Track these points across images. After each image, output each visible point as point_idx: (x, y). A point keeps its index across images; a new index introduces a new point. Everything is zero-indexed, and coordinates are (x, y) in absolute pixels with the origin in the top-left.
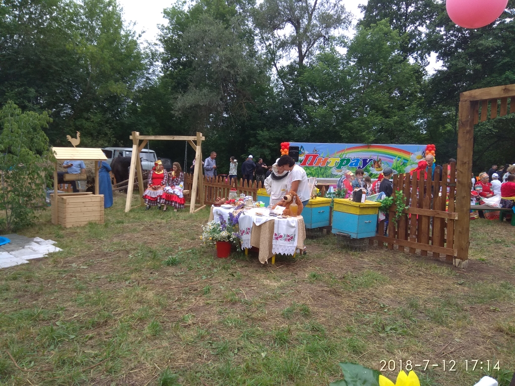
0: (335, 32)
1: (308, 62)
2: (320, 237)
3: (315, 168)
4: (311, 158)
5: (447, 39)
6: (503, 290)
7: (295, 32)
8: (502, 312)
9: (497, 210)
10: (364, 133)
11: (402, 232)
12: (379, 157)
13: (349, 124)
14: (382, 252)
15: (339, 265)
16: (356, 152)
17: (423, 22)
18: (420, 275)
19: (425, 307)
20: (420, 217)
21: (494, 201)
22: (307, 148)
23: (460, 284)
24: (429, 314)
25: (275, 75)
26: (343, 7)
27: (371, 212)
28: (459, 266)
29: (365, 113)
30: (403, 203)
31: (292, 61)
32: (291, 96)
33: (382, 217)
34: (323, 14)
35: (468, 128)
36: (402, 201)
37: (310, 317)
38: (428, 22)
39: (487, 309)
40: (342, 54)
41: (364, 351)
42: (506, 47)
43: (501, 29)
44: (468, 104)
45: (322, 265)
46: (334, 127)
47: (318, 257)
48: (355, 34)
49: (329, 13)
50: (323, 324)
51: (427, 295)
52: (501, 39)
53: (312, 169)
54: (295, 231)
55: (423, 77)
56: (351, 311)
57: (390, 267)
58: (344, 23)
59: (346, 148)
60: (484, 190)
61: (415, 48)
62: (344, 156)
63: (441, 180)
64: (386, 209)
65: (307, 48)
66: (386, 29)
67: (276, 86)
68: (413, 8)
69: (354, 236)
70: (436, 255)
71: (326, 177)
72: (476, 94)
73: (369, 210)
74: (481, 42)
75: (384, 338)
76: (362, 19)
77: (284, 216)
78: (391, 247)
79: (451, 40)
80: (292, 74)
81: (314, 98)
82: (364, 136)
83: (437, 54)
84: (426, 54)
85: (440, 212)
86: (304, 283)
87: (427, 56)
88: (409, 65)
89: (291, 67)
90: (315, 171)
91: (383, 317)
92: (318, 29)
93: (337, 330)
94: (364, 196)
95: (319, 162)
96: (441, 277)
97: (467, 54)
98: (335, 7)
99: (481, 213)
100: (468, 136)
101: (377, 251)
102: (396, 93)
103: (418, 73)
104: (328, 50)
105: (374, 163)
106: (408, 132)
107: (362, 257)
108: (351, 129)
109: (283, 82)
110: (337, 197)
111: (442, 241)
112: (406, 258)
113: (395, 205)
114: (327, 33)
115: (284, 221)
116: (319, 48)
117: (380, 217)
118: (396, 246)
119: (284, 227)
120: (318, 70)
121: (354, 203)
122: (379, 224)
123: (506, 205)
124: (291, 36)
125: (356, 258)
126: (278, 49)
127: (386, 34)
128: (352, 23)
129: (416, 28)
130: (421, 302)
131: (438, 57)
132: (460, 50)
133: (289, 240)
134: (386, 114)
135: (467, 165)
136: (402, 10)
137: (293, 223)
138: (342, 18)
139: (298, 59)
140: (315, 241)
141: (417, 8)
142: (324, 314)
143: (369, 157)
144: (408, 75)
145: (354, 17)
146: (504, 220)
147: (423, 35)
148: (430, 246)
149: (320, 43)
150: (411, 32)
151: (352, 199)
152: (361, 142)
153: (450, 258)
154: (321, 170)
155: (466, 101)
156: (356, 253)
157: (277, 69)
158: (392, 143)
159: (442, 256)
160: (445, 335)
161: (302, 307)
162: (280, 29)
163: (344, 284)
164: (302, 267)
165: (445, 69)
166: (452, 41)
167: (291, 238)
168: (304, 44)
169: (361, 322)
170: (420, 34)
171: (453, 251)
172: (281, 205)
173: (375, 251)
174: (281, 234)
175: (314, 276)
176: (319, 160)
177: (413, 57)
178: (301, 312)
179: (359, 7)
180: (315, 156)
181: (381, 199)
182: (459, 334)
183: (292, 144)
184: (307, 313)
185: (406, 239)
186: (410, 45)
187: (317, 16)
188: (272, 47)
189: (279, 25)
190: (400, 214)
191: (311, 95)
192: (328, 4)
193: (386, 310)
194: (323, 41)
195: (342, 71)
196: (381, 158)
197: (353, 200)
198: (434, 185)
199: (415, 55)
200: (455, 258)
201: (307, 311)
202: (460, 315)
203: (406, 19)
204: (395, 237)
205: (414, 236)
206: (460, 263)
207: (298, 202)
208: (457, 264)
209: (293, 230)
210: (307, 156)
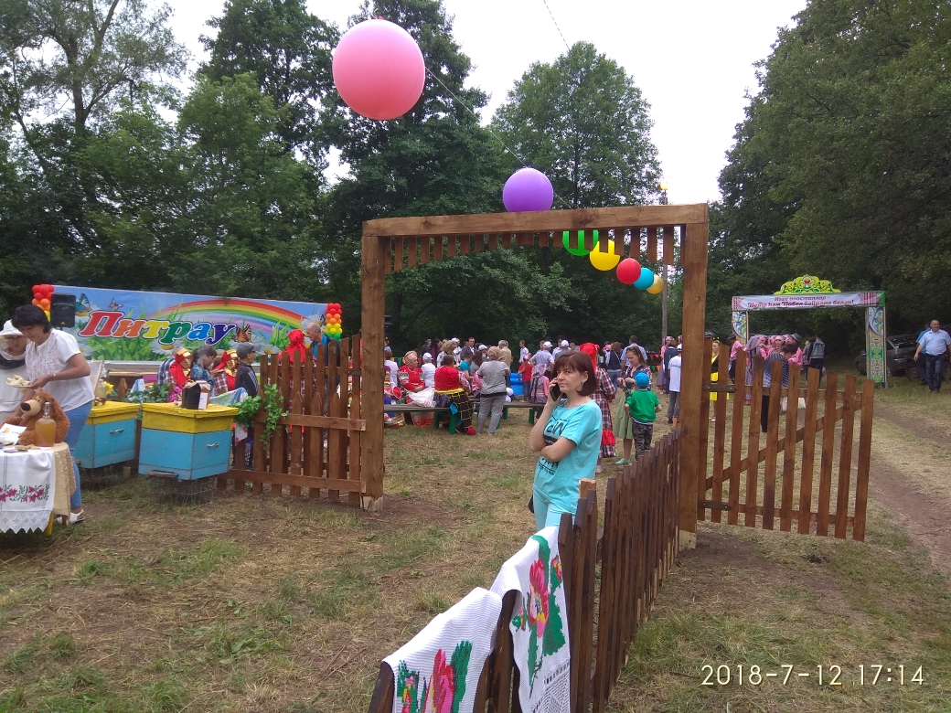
0: (155, 77)
1: (96, 125)
2: (115, 484)
3: (114, 341)
4: (104, 321)
5: (355, 128)
6: (431, 539)
7: (66, 59)
8: (427, 576)
9: (430, 410)
10: (216, 277)
11: (278, 458)
12: (246, 323)
13: (184, 257)
14: (242, 500)
15: (150, 538)
16: (200, 312)
17: (316, 91)
18: (305, 533)
19: (309, 591)
20: (308, 429)
21: (424, 397)
22: (96, 299)
23: (370, 540)
24: (314, 602)
25: (21, 140)
26: (168, 33)
27: (218, 426)
28: (370, 509)
29: (219, 239)
30: (278, 407)
31: (60, 116)
32: (56, 188)
33: (241, 435)
34: (127, 36)
35: (376, 281)
36: (275, 404)
37: (75, 659)
38: (324, 93)
39: (406, 576)
40: (167, 120)
41: (186, 702)
42: (440, 157)
43: (433, 128)
44: (375, 241)
45: (114, 543)
46: (156, 259)
47: (105, 528)
48: (192, 89)
49: (140, 38)
50: (102, 666)
51: (315, 568)
52: (433, 143)
53: (109, 343)
54: (48, 478)
55: (320, 187)
56: (167, 626)
57: (253, 528)
58: (172, 63)
59: (182, 302)
60: (411, 380)
61: (303, 134)
62: (177, 319)
63: (339, 364)
64: (249, 419)
65: (94, 96)
66: (250, 91)
67: (23, 164)
68: (298, 64)
69: (185, 476)
70: (334, 493)
71: (140, 359)
72: (387, 226)
73: (216, 422)
74: (404, 142)
75: (227, 668)
76: (208, 65)
77: (21, 447)
78: (259, 489)
79: (363, 131)
80: (60, 143)
81: (111, 199)
82: (216, 282)
83: (340, 152)
84: (323, 149)
85: (338, 419)
86: (67, 588)
87: (325, 152)
88: (295, 161)
89: (57, 128)
90: (114, 346)
91: (231, 625)
92: (117, 63)
93: (133, 673)
94: (204, 396)
95: (124, 328)
96: (340, 532)
97: (386, 158)
98: (152, 29)
99: (408, 417)
100: (376, 293)
101: (232, 499)
102: (274, 209)
103: (310, 179)
104: (138, 107)
105: (238, 333)
106: (296, 280)
107: (201, 516)
108: (189, 267)
109: (40, 157)
110: (151, 401)
111: (344, 469)
112: (285, 505)
113: (265, 411)
114: (137, 76)
115: (20, 458)
116: (120, 101)
117: (237, 435)
118: (267, 485)
119: (21, 471)
120: (116, 144)
121: (185, 411)
122: (237, 447)
123: (441, 403)
124: (56, 65)
125: (188, 517)
126: (27, 87)
127: (251, 99)
128: (188, 67)
129: (305, 99)
130: (301, 585)
131: (343, 157)
132: (375, 151)
133: (33, 498)
134: (257, 244)
135: (376, 340)
136: (280, 62)
137: (43, 460)
138: (167, 53)
139: (74, 115)
140: (102, 493)
141: (306, 66)
142: (107, 646)
143: (227, 320)
144: (291, 180)
145: (191, 58)
146: (440, 425)
147: (317, 116)
148: (324, 480)
149: (124, 93)
150: (296, 106)
151: (180, 403)
152: (212, 292)
153: (356, 496)
154: (127, 345)
155: (371, 235)
156: (188, 508)
157: (24, 128)
158: (270, 297)
159: (344, 495)
160: (338, 636)
161: (56, 641)
162: (32, 46)
163: (158, 574)
164: (66, 552)
165: (354, 178)
166: (362, 135)
167: (38, 494)
168: (88, 87)
169: (188, 646)
170: (312, 111)
171: (360, 484)
172: (16, 423)
173: (227, 500)
174: (13, 488)
175: (93, 568)
176: (125, 324)
177: (301, 150)
178: (54, 652)
179: (201, 40)
180: (114, 317)
181: (238, 400)
182: (359, 628)
183: (60, 289)
184: (67, 651)
185: (285, 471)
186: (295, 128)
187: (113, 38)
188: (11, 79)
189: (29, 38)
190: (273, 427)
191: (104, 191)
192: (139, 20)
193: (237, 612)
194: (128, 89)
195: (169, 153)
196: (250, 323)
197: (183, 406)
198: (328, 373)
199: (305, 147)
200: (364, 495)
201: (68, 647)
202: (365, 594)
203: (288, 81)
204: (265, 470)
205: (298, 465)
206: (370, 503)
207: (56, 415)
208: (366, 506)
209: (43, 475)
210: (97, 317)
